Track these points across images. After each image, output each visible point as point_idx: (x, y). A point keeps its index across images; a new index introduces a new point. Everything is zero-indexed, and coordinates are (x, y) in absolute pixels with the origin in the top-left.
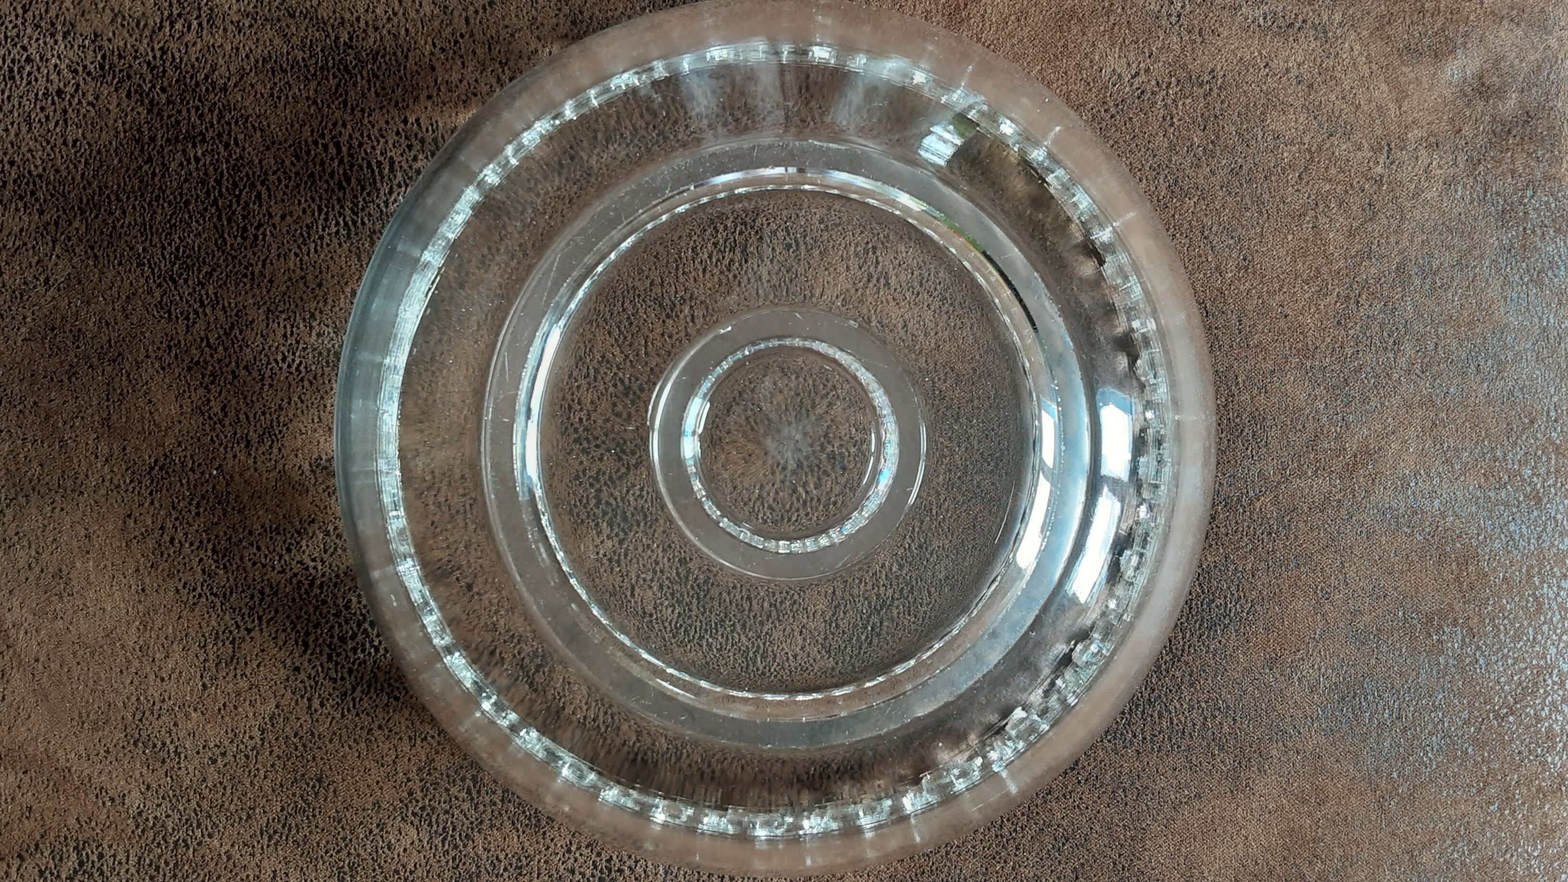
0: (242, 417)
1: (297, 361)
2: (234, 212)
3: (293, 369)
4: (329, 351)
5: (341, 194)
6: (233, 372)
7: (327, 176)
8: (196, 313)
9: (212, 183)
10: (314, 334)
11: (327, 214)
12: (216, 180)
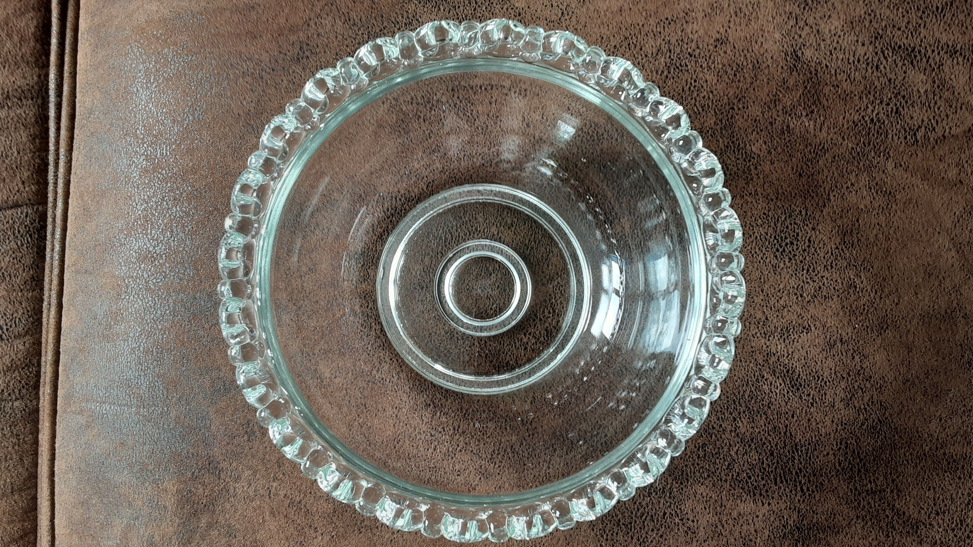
0: (844, 354)
1: (819, 382)
2: (852, 456)
3: (821, 378)
4: (804, 387)
5: (800, 466)
6: (850, 376)
7: (807, 475)
8: (868, 405)
9: (862, 470)
10: (811, 396)
11: (807, 456)
12: (861, 471)
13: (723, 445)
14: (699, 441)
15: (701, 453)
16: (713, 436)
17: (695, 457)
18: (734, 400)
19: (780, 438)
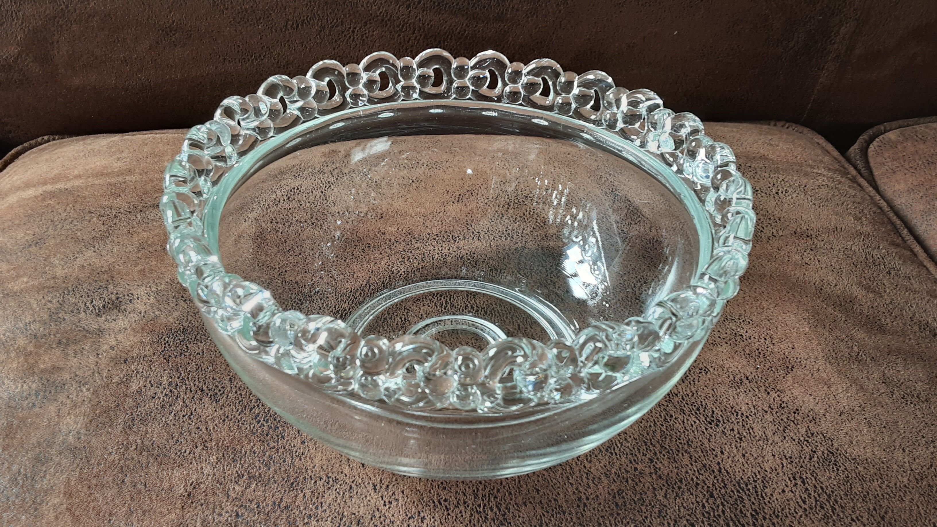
0: (757, 390)
1: (739, 417)
2: (815, 491)
3: (740, 413)
4: (724, 422)
5: (753, 507)
6: (772, 409)
7: (767, 517)
8: (808, 437)
9: (837, 507)
10: (736, 430)
11: (757, 495)
12: (836, 509)
13: (645, 490)
14: (613, 487)
15: (620, 502)
16: (630, 481)
17: (613, 506)
18: (644, 442)
19: (715, 477)
